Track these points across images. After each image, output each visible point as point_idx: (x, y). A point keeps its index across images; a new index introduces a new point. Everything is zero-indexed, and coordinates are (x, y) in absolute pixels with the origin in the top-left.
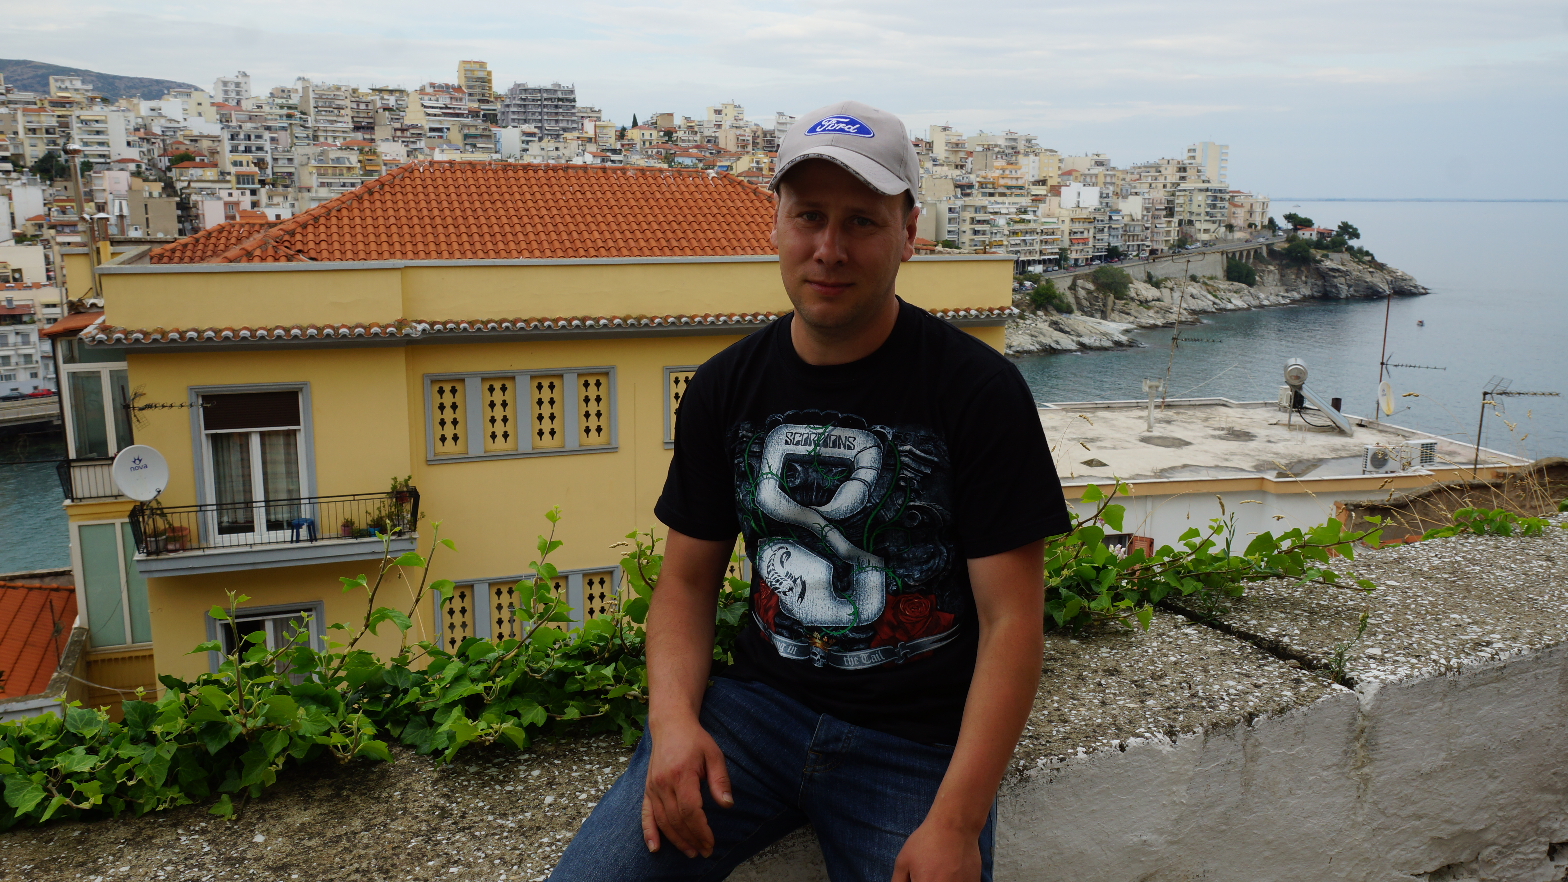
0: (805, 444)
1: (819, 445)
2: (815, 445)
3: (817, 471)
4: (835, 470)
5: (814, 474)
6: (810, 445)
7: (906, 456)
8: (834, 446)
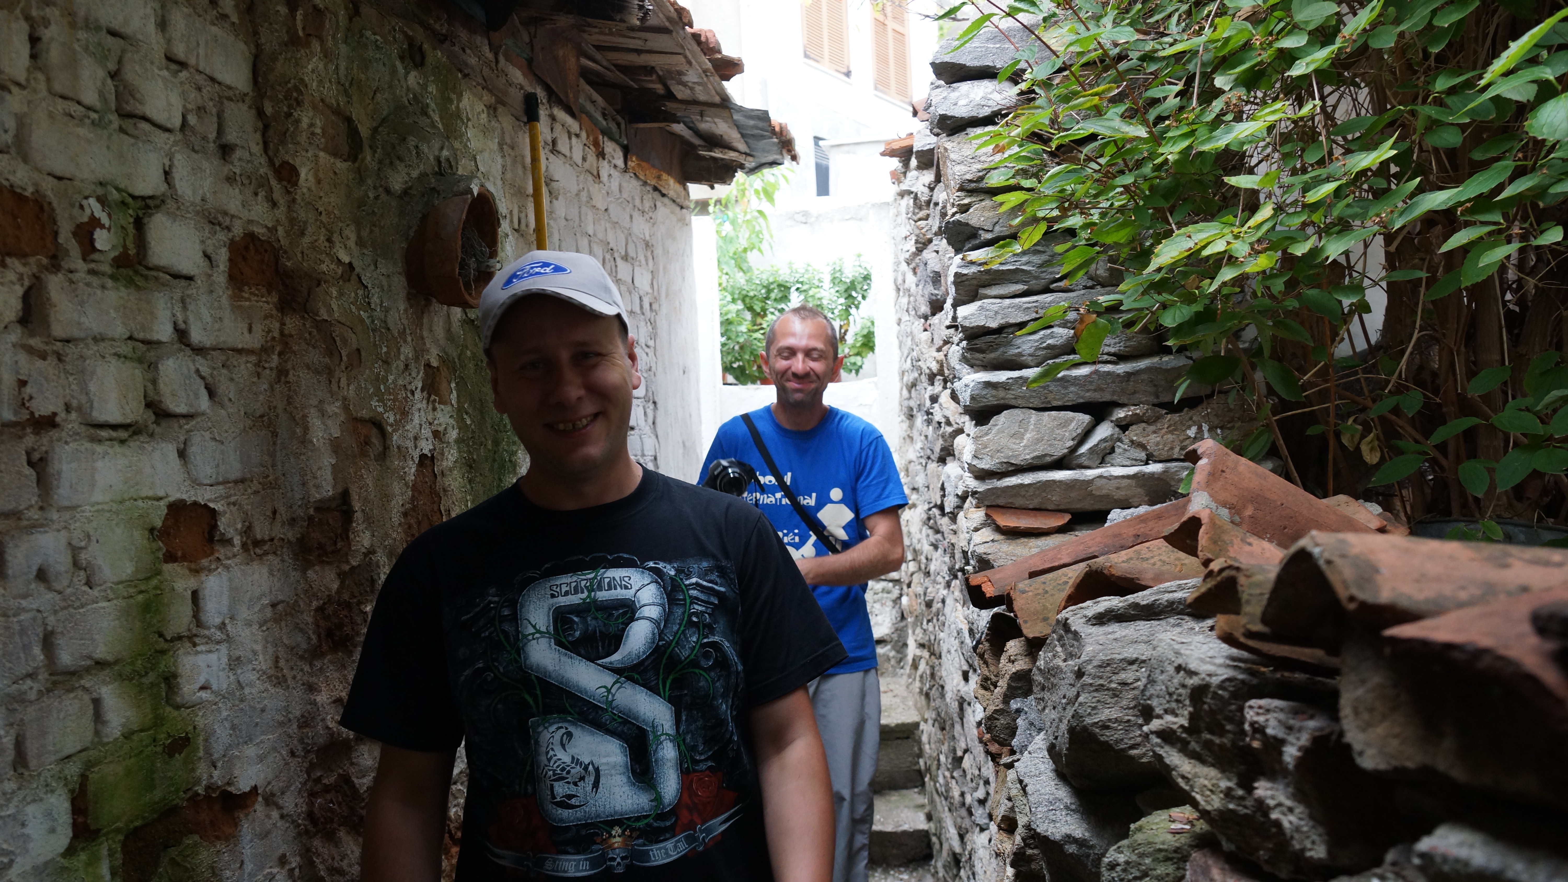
0: (576, 592)
1: (593, 590)
2: (589, 591)
3: (596, 618)
4: (616, 613)
5: (594, 622)
6: (582, 592)
7: (694, 589)
8: (610, 589)
